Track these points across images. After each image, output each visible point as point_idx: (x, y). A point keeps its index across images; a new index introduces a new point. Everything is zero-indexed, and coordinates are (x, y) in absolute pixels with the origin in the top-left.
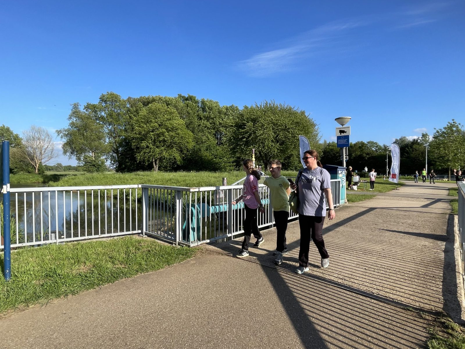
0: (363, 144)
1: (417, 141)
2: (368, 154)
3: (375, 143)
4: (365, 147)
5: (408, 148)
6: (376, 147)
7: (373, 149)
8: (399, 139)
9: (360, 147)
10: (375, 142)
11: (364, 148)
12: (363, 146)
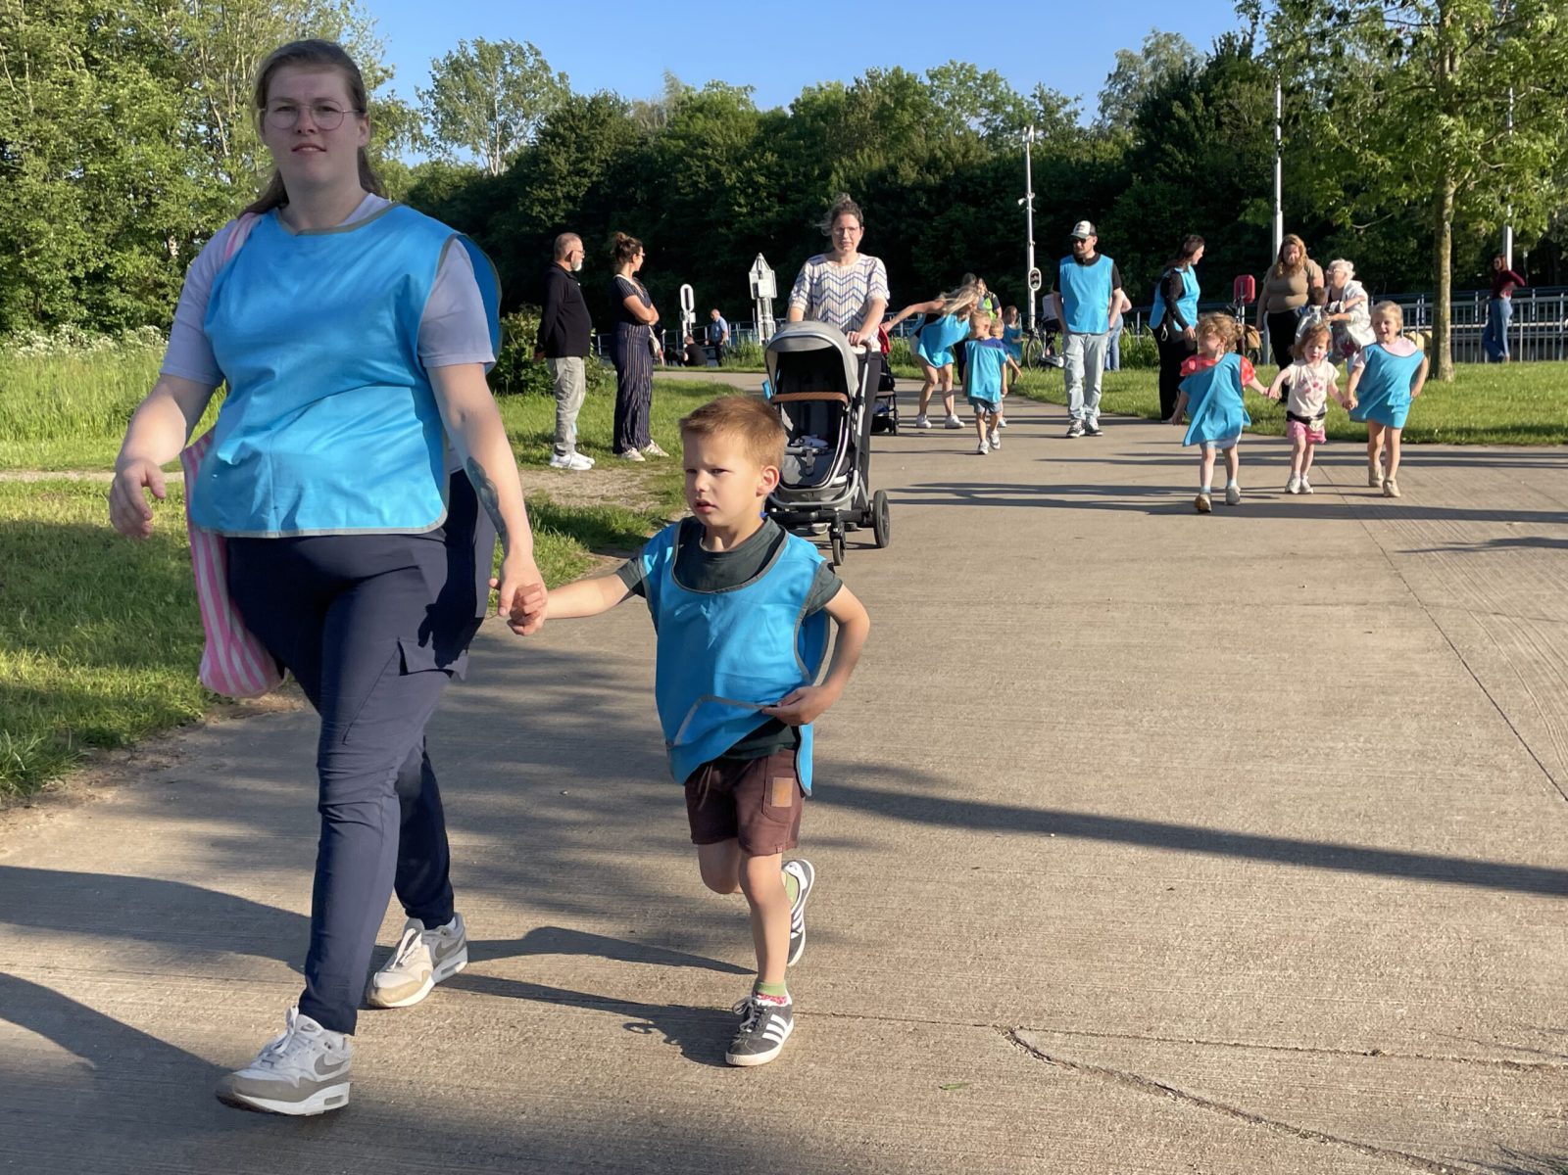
0: (901, 87)
1: (1246, 49)
2: (932, 165)
3: (985, 78)
4: (915, 107)
5: (1187, 105)
6: (995, 107)
7: (974, 124)
8: (1139, 53)
9: (883, 116)
10: (982, 71)
11: (906, 117)
12: (900, 103)
